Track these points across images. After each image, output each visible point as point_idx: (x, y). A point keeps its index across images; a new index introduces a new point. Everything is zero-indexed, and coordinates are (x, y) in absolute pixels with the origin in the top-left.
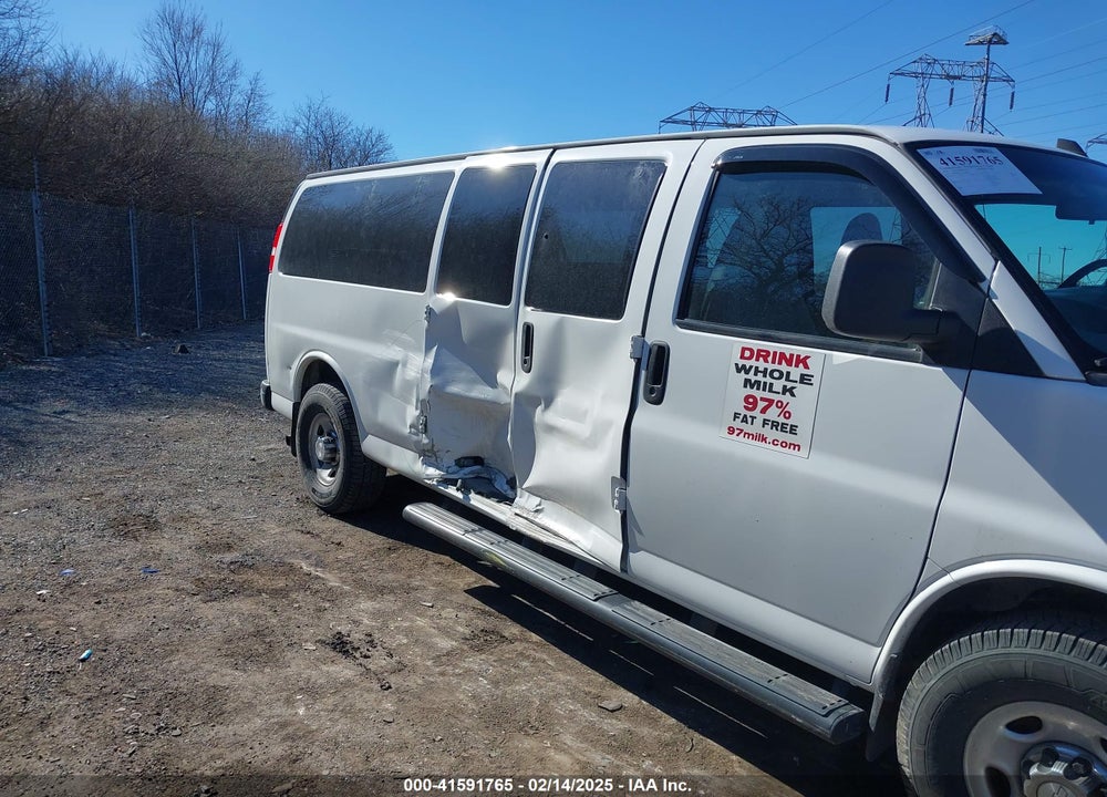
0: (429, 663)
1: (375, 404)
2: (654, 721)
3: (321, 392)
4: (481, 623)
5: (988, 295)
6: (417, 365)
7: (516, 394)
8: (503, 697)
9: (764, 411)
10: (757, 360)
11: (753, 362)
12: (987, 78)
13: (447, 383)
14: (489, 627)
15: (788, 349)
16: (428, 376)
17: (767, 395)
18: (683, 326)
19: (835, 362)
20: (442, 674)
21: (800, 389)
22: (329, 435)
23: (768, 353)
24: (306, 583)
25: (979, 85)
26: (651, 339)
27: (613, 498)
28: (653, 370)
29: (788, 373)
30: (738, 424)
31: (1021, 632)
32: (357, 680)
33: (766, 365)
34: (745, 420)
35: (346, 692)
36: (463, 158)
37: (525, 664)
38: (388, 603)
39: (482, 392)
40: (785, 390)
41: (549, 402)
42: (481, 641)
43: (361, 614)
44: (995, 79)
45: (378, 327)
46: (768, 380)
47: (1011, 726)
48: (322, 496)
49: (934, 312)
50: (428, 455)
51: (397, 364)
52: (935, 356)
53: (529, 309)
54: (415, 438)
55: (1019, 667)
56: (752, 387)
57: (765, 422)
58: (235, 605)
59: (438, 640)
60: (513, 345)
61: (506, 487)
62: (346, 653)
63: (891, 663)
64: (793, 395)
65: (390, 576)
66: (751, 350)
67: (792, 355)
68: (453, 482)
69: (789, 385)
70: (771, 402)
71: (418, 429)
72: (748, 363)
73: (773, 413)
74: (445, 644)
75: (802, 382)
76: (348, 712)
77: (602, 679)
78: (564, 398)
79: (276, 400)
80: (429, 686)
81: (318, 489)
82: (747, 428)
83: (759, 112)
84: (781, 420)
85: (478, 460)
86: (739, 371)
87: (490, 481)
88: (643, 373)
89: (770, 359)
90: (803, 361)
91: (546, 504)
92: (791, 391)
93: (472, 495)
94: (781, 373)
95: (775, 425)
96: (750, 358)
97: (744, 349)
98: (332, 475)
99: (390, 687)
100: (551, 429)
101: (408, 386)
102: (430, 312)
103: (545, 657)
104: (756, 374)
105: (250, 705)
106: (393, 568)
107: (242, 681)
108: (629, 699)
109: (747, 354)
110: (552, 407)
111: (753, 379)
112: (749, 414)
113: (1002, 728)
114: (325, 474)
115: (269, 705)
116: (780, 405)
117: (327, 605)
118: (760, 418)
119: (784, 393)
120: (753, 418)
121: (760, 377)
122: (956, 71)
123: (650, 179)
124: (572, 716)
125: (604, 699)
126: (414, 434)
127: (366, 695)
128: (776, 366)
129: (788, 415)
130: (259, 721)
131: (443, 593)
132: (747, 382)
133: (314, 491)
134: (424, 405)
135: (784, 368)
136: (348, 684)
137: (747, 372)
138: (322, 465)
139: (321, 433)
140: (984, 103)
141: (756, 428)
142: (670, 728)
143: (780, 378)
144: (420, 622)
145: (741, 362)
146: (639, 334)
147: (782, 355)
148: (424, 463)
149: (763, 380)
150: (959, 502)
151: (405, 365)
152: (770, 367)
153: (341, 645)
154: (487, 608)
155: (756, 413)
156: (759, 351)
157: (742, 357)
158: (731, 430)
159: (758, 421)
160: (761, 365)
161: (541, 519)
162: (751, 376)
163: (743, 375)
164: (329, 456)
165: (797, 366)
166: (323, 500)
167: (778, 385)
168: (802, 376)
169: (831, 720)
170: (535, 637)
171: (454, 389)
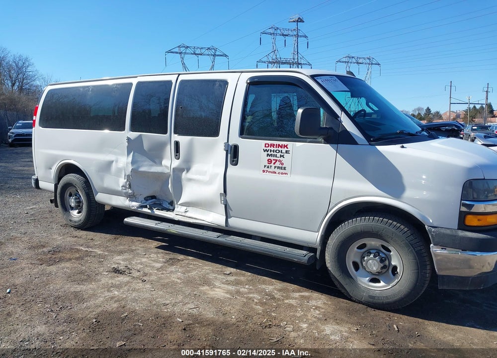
0: (156, 271)
1: (102, 179)
2: (244, 275)
3: (71, 177)
4: (168, 257)
5: (341, 122)
6: (124, 162)
7: (173, 169)
8: (189, 276)
9: (274, 164)
10: (271, 147)
11: (269, 148)
12: (298, 36)
13: (139, 167)
14: (172, 257)
15: (281, 143)
16: (130, 165)
17: (275, 158)
18: (242, 138)
19: (297, 146)
20: (163, 274)
21: (286, 155)
22: (76, 196)
23: (274, 145)
24: (88, 254)
25: (295, 39)
26: (231, 143)
27: (221, 201)
28: (233, 154)
29: (281, 151)
30: (266, 169)
31: (359, 219)
32: (131, 280)
33: (274, 149)
34: (268, 167)
35: (130, 284)
36: (136, 77)
37: (191, 266)
38: (126, 256)
39: (156, 169)
40: (281, 156)
41: (188, 170)
42: (172, 262)
43: (119, 261)
44: (301, 36)
45: (101, 147)
46: (275, 153)
47: (357, 248)
48: (75, 222)
49: (326, 128)
50: (132, 197)
51: (113, 162)
52: (327, 141)
53: (176, 135)
54: (125, 191)
55: (359, 229)
56: (270, 156)
57: (275, 167)
58: (63, 265)
59: (154, 264)
60: (170, 150)
61: (169, 205)
62: (121, 273)
63: (322, 236)
64: (283, 157)
65: (122, 247)
66: (268, 144)
67: (282, 145)
68: (146, 207)
69: (282, 154)
70: (276, 160)
71: (126, 188)
72: (267, 149)
73: (278, 164)
74: (158, 265)
75: (286, 153)
76: (134, 290)
77: (220, 266)
78: (195, 168)
79: (42, 184)
80: (160, 278)
81: (73, 219)
82: (269, 170)
83: (209, 48)
84: (281, 166)
85: (153, 197)
86: (265, 151)
87: (160, 204)
88: (229, 155)
89: (275, 146)
90: (286, 146)
91: (189, 209)
92: (283, 156)
93: (155, 210)
94: (279, 151)
95: (278, 168)
96: (268, 147)
97: (266, 144)
98: (79, 213)
99: (145, 281)
100: (190, 180)
101: (119, 170)
102: (129, 139)
103: (197, 263)
104: (271, 152)
105: (94, 295)
106: (120, 244)
107: (86, 288)
108: (233, 270)
109: (267, 145)
110: (190, 171)
111: (270, 153)
112: (269, 165)
113: (356, 249)
114: (75, 213)
115: (102, 293)
116: (280, 161)
117: (102, 260)
118: (273, 166)
119: (281, 157)
120: (271, 166)
121: (272, 153)
122: (286, 33)
123: (223, 87)
124: (216, 278)
125: (224, 272)
126: (124, 189)
127: (138, 284)
128: (277, 149)
129: (282, 164)
130: (102, 299)
131: (147, 250)
132: (268, 155)
133: (70, 220)
134: (128, 177)
135: (280, 149)
136: (128, 282)
137: (268, 151)
138: (72, 208)
139: (71, 195)
140: (297, 46)
141: (272, 169)
142: (249, 276)
143: (279, 152)
144: (144, 260)
145: (265, 149)
146: (226, 141)
147: (279, 145)
148: (130, 200)
149: (273, 153)
150: (339, 184)
151: (117, 161)
152: (275, 149)
153: (116, 271)
154: (167, 252)
155: (272, 164)
156: (271, 144)
157: (265, 147)
158: (264, 171)
159: (273, 167)
160: (272, 149)
161: (188, 214)
162: (269, 153)
163: (266, 153)
164: (77, 205)
165: (284, 148)
166: (75, 224)
167: (278, 155)
168: (286, 151)
169: (306, 258)
170: (190, 258)
171: (142, 169)
